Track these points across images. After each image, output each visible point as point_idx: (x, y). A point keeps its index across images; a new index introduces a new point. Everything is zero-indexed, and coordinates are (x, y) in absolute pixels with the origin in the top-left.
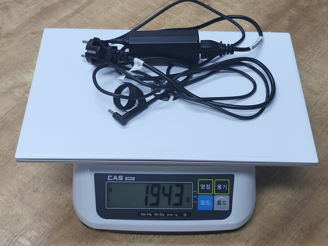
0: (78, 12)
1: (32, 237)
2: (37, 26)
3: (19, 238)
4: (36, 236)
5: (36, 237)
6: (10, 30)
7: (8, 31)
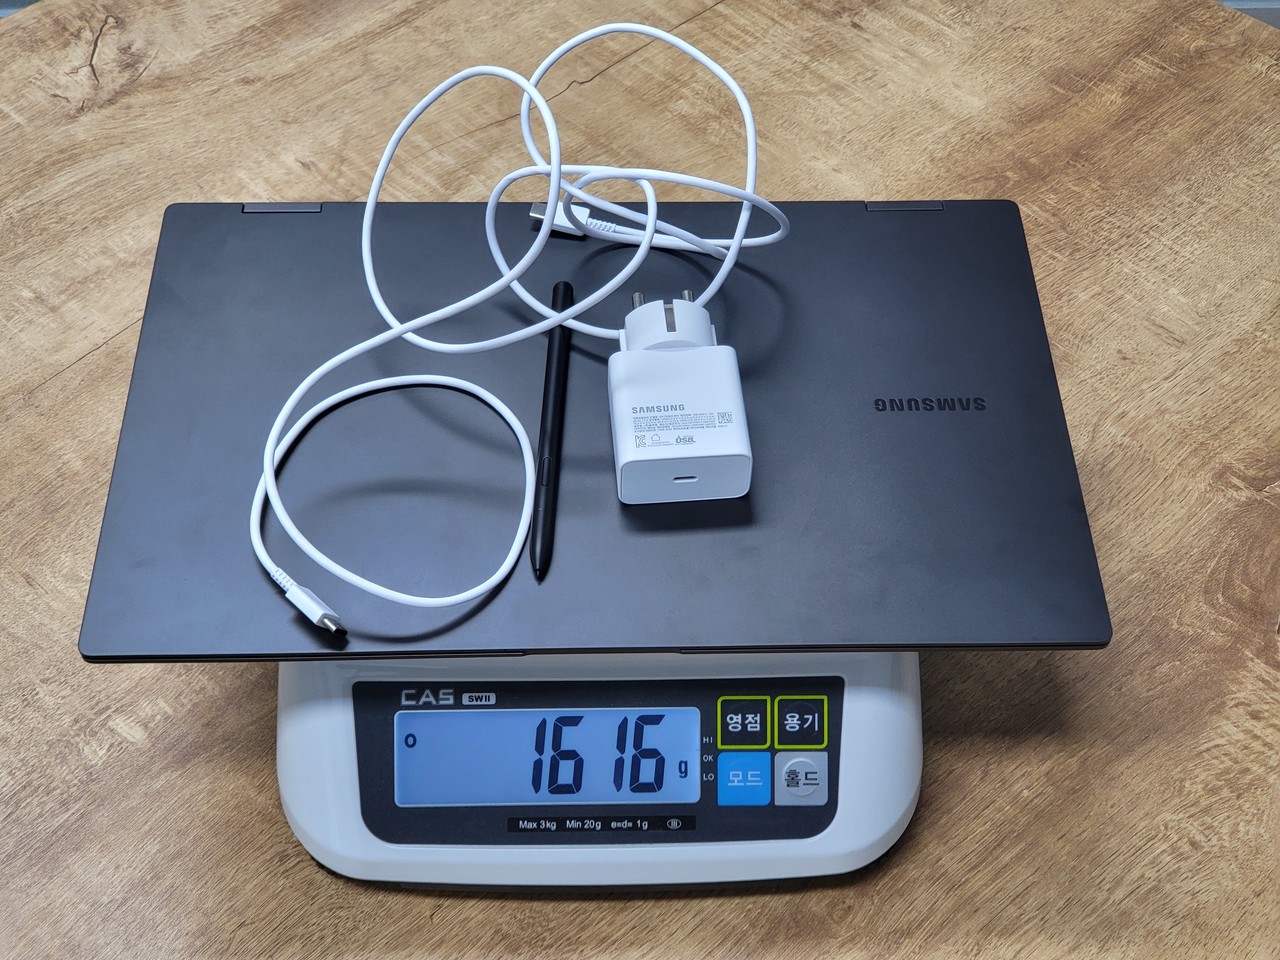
0: (404, 21)
1: (153, 716)
2: (263, 58)
3: (114, 717)
4: (169, 717)
5: (167, 718)
6: (171, 66)
7: (165, 68)
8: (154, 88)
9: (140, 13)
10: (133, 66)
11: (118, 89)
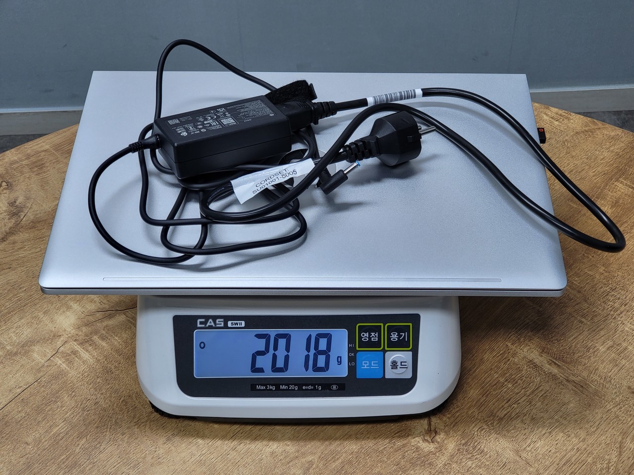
6: (40, 213)
7: (37, 214)
8: (30, 229)
9: (22, 179)
10: (17, 215)
11: (8, 231)
